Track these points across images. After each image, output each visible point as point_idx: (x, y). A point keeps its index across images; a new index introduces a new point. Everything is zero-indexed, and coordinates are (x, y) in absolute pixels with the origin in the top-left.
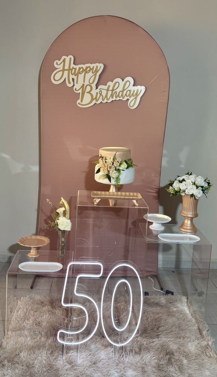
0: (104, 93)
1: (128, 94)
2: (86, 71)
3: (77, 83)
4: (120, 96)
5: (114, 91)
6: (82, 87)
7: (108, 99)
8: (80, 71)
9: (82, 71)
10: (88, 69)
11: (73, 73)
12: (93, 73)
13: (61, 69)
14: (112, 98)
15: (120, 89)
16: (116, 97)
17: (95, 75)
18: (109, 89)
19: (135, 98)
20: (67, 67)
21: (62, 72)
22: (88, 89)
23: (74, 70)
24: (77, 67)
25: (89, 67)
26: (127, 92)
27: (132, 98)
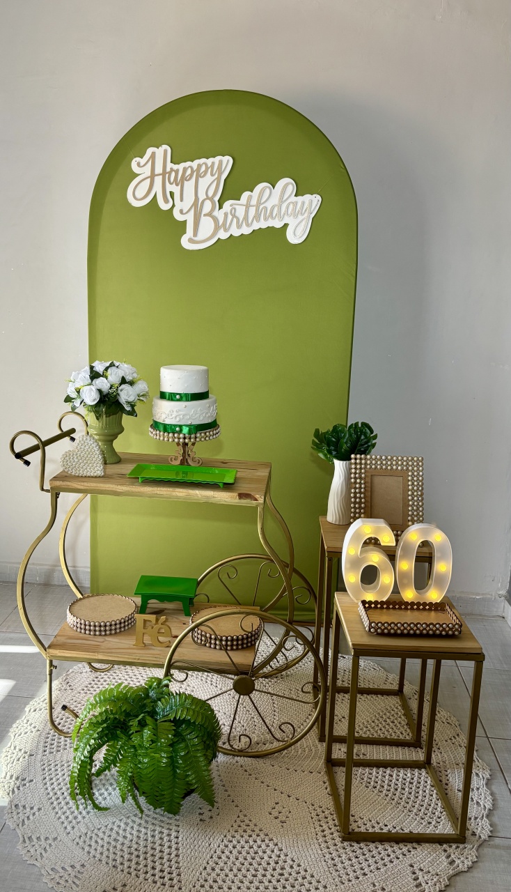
0: (240, 212)
1: (290, 211)
2: (198, 173)
5: (261, 207)
6: (193, 205)
8: (186, 175)
9: (191, 175)
11: (172, 179)
12: (212, 175)
14: (258, 221)
17: (218, 180)
18: (251, 204)
21: (149, 180)
22: (207, 207)
25: (204, 165)
26: (287, 208)
27: (300, 218)
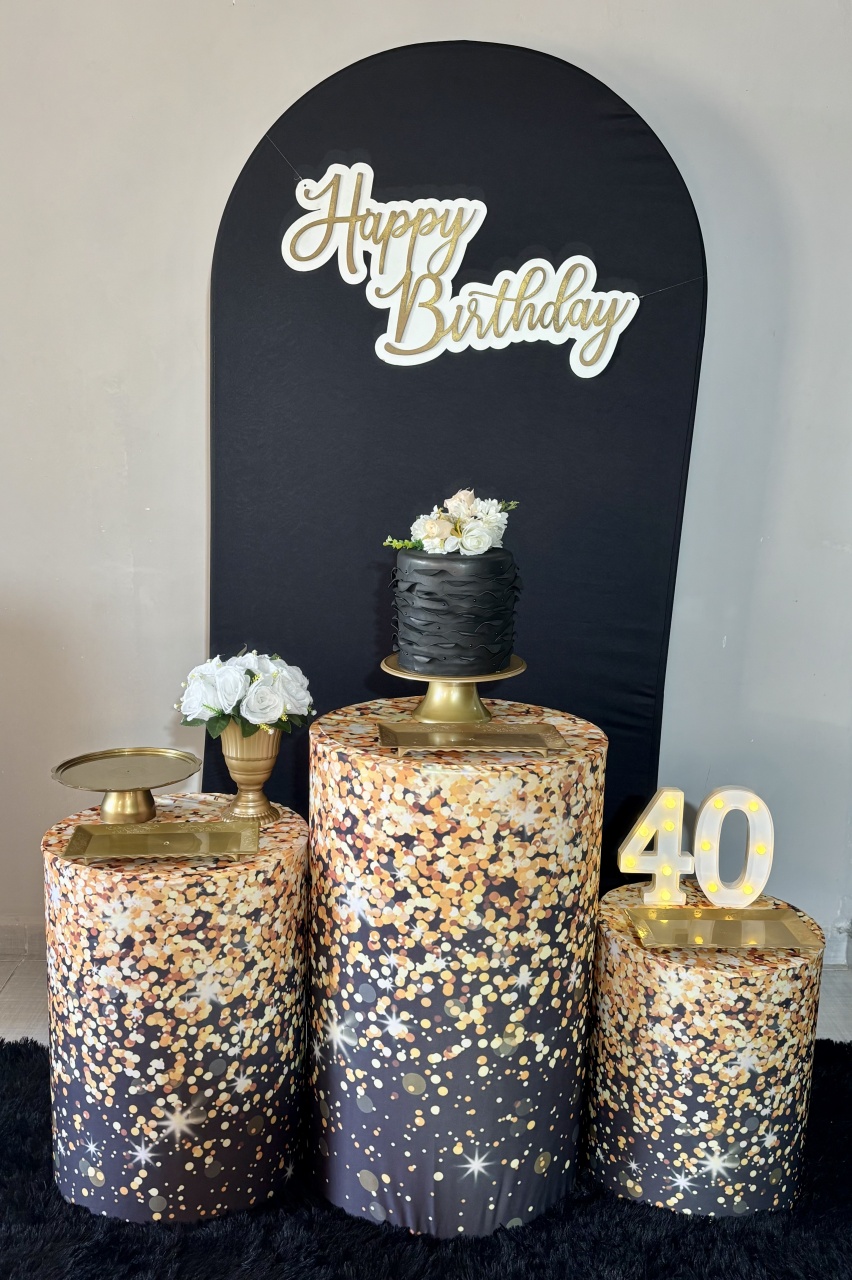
0: (486, 309)
1: (577, 315)
2: (417, 227)
3: (381, 271)
4: (546, 323)
5: (525, 303)
6: (402, 282)
7: (501, 329)
8: (396, 227)
9: (404, 228)
10: (429, 219)
11: (367, 232)
12: (444, 235)
13: (324, 215)
14: (517, 329)
15: (550, 294)
16: (532, 327)
17: (455, 242)
18: (507, 296)
19: (604, 330)
20: (344, 210)
22: (428, 290)
23: (370, 222)
24: (387, 208)
25: (432, 211)
26: (573, 309)
27: (594, 330)
